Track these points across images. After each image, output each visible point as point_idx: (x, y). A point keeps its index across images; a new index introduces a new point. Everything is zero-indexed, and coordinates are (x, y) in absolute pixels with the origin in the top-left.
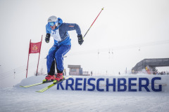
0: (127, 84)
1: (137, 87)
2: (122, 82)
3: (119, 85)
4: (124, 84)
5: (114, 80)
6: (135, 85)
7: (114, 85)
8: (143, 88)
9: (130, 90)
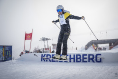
0: (82, 58)
1: (87, 60)
2: (79, 57)
3: (77, 58)
4: (80, 58)
5: (74, 55)
6: (86, 58)
7: (74, 58)
8: (91, 60)
9: (83, 62)
